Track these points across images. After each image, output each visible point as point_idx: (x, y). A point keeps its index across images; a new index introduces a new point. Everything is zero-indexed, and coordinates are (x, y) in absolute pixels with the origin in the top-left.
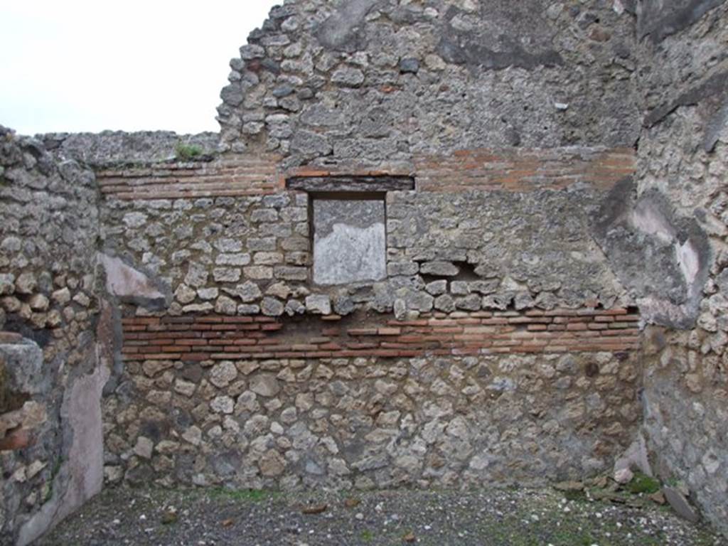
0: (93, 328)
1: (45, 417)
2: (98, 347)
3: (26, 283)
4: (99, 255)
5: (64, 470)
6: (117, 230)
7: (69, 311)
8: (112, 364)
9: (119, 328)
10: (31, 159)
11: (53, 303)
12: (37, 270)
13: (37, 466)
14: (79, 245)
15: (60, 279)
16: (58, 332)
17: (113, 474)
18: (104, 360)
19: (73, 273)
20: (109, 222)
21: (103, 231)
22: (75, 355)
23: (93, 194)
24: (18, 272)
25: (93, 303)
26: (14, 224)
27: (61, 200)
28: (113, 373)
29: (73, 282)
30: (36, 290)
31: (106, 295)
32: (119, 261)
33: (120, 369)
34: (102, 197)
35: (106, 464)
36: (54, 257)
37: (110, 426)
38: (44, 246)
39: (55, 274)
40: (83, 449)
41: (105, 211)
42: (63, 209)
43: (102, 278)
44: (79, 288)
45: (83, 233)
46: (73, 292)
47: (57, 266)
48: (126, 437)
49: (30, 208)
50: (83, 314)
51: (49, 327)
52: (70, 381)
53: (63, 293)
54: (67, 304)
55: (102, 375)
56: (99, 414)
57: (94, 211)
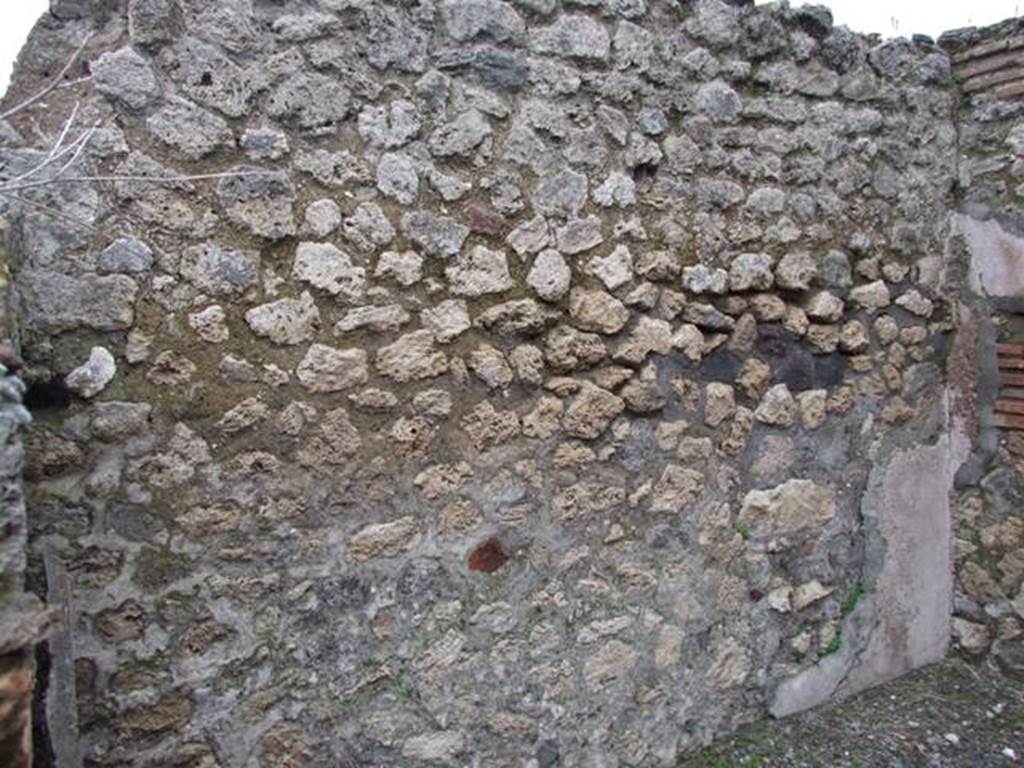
0: (940, 358)
1: (831, 511)
2: (948, 396)
3: (795, 270)
4: (954, 217)
5: (863, 607)
6: (994, 164)
7: (887, 325)
8: (975, 430)
9: (992, 362)
10: (804, 41)
11: (851, 309)
12: (818, 246)
13: (813, 590)
14: (909, 200)
15: (866, 265)
16: (860, 362)
17: (970, 637)
18: (959, 421)
19: (896, 254)
20: (976, 151)
21: (966, 170)
22: (895, 408)
23: (943, 98)
24: (781, 250)
25: (940, 311)
26: (772, 164)
27: (871, 115)
28: (976, 449)
29: (894, 270)
30: (816, 284)
31: (968, 297)
32: (994, 226)
33: (991, 442)
34: (965, 101)
35: (957, 614)
36: (857, 223)
37: (967, 547)
38: (832, 202)
39: (856, 255)
40: (905, 576)
41: (969, 130)
42: (877, 131)
43: (961, 262)
44: (909, 282)
45: (919, 176)
46: (896, 288)
47: (860, 240)
48: (996, 577)
49: (804, 133)
50: (918, 332)
51: (843, 351)
52: (883, 457)
53: (873, 292)
54: (882, 312)
55: (954, 449)
56: (946, 522)
57: (946, 132)
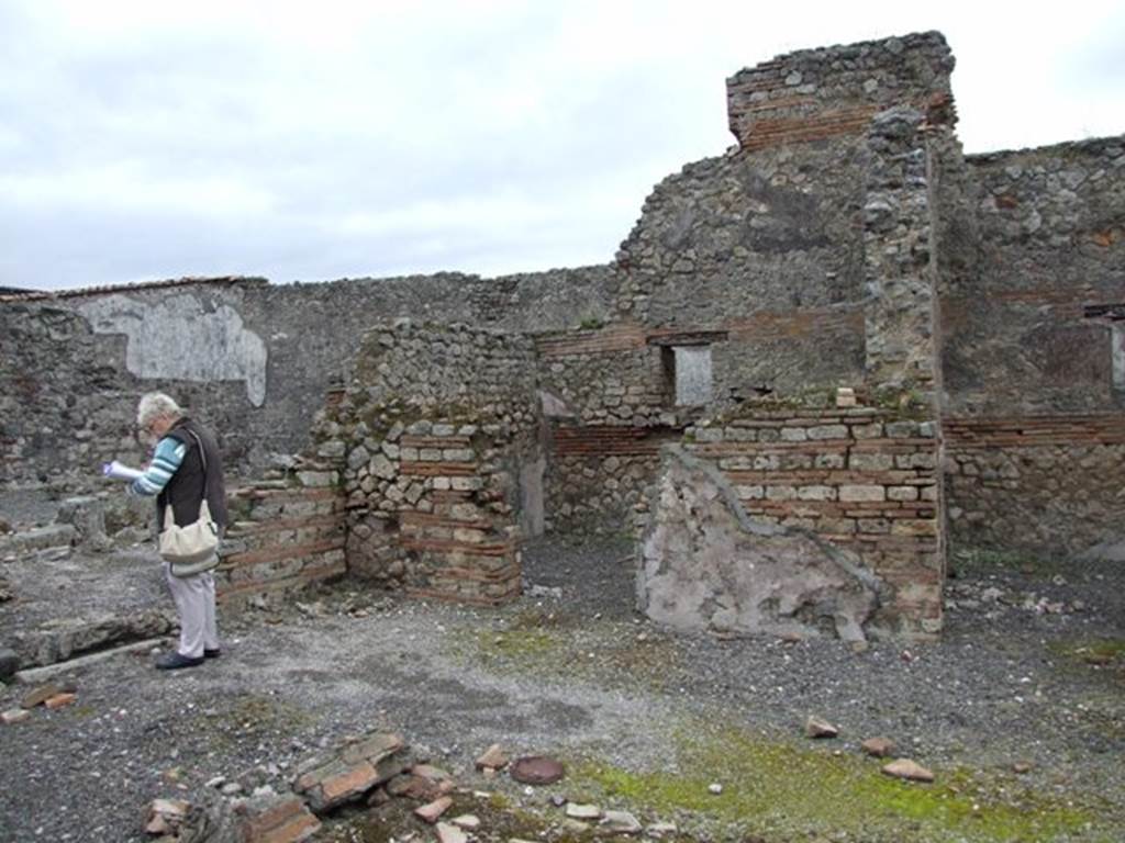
0: (536, 436)
1: (511, 482)
2: (539, 448)
3: (500, 409)
4: (537, 392)
5: (522, 513)
6: (548, 375)
7: (522, 425)
8: (547, 458)
9: (550, 436)
10: (500, 342)
11: (513, 420)
12: (505, 402)
13: (508, 507)
14: (526, 387)
15: (516, 407)
16: (517, 437)
17: (550, 525)
18: (543, 456)
19: (523, 403)
20: (543, 370)
21: (540, 376)
22: (525, 451)
23: (532, 354)
24: (497, 403)
25: (535, 420)
26: (494, 379)
27: (515, 362)
28: (548, 463)
29: (524, 408)
30: (505, 413)
31: (542, 415)
32: (549, 395)
33: (552, 461)
34: (538, 355)
35: (547, 519)
36: (514, 394)
37: (547, 496)
38: (508, 389)
39: (514, 404)
40: (531, 504)
41: (540, 364)
42: (517, 366)
43: (540, 405)
44: (527, 412)
45: (527, 379)
46: (524, 413)
47: (515, 399)
48: (556, 503)
49: (501, 369)
50: (529, 427)
51: (512, 434)
52: (523, 467)
53: (518, 415)
54: (521, 421)
55: (542, 465)
56: (540, 489)
57: (534, 364)
